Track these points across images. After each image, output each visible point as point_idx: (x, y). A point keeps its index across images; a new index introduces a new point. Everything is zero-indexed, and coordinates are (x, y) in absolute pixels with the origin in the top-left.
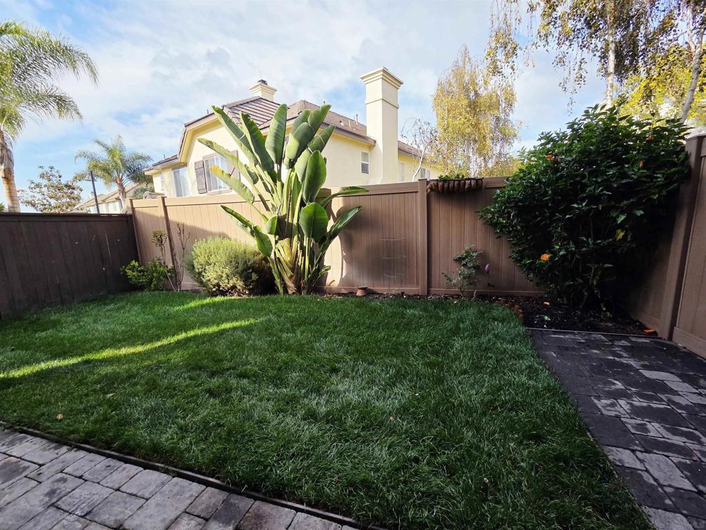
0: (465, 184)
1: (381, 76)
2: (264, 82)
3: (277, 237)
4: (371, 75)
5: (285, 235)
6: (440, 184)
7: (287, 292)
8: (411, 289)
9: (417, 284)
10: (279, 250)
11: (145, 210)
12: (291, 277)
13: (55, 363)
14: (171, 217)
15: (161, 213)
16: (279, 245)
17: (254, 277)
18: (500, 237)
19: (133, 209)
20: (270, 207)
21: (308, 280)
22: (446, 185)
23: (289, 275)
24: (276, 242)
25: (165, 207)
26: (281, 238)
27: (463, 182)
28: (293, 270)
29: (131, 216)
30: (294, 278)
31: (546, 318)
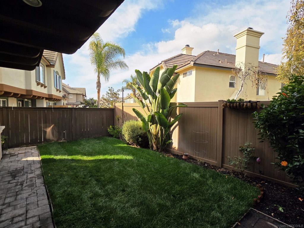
0: (243, 105)
1: (246, 33)
2: (188, 46)
3: (151, 123)
4: (242, 33)
5: (154, 123)
6: (228, 104)
7: (153, 149)
8: (213, 162)
9: (216, 159)
10: (151, 129)
11: (118, 107)
12: (155, 142)
13: (66, 157)
14: (124, 110)
15: (122, 109)
16: (151, 127)
17: (140, 139)
18: (263, 142)
19: (115, 106)
20: (150, 110)
21: (161, 145)
22: (231, 105)
23: (154, 141)
24: (151, 126)
25: (123, 106)
26: (153, 124)
27: (242, 103)
28: (156, 139)
29: (114, 109)
30: (156, 143)
31: (281, 209)
